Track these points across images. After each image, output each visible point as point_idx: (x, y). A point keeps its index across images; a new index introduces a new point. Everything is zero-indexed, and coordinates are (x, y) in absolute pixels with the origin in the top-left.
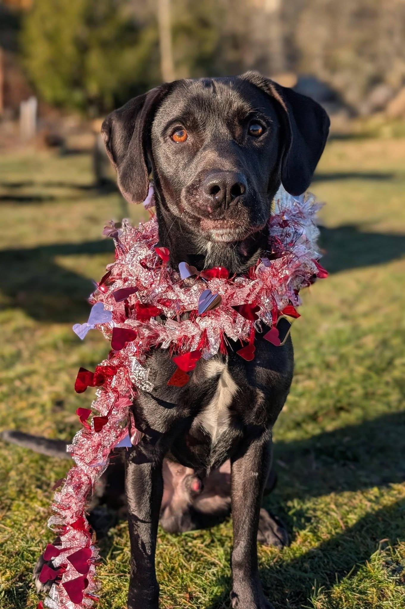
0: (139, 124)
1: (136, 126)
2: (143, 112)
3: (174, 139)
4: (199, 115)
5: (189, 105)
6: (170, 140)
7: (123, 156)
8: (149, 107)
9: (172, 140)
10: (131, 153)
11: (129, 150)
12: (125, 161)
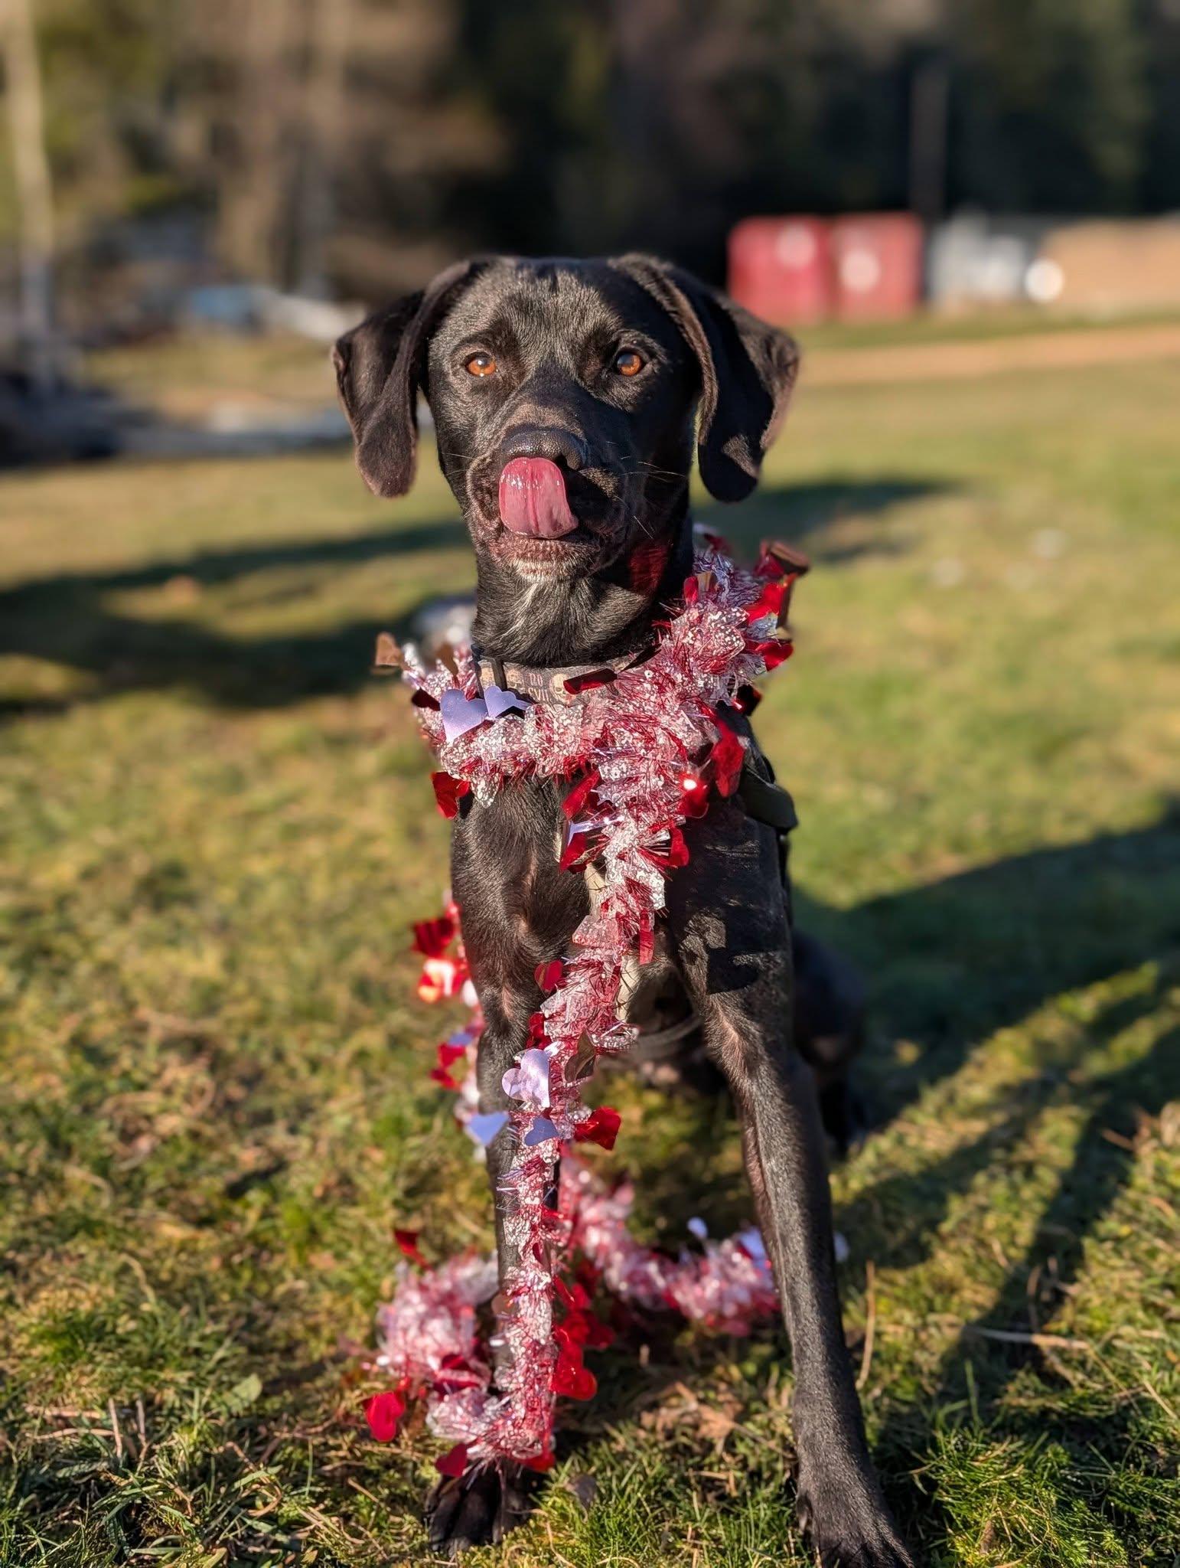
0: (406, 345)
1: (401, 349)
2: (417, 322)
3: (472, 370)
4: (519, 326)
5: (502, 308)
6: (463, 370)
7: (373, 406)
8: (427, 313)
9: (468, 370)
10: (388, 400)
11: (385, 395)
12: (375, 415)
